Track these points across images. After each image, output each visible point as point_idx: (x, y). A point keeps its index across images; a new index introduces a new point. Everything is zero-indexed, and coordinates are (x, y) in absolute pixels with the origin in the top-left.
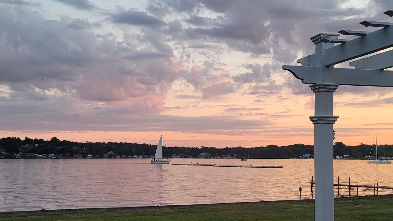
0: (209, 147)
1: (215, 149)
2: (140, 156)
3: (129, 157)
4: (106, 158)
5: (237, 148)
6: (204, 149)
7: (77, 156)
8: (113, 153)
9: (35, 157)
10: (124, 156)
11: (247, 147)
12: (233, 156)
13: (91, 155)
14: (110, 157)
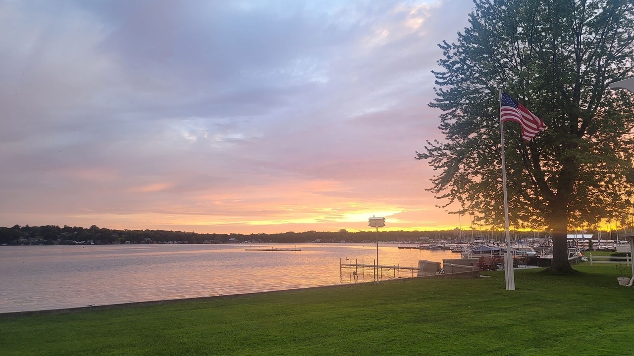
0: (237, 234)
1: (241, 235)
2: (175, 242)
3: (164, 243)
4: (143, 243)
5: (261, 235)
6: (233, 236)
7: (115, 243)
8: (150, 240)
9: (74, 244)
10: (160, 242)
11: (269, 234)
12: (258, 241)
13: (129, 242)
14: (147, 243)
